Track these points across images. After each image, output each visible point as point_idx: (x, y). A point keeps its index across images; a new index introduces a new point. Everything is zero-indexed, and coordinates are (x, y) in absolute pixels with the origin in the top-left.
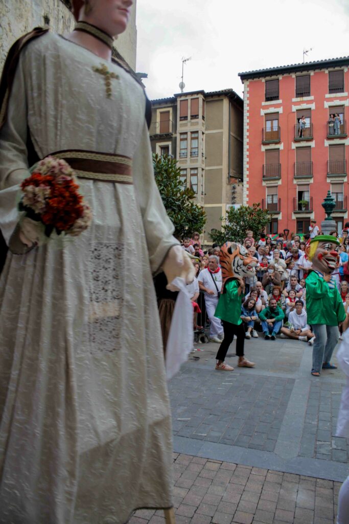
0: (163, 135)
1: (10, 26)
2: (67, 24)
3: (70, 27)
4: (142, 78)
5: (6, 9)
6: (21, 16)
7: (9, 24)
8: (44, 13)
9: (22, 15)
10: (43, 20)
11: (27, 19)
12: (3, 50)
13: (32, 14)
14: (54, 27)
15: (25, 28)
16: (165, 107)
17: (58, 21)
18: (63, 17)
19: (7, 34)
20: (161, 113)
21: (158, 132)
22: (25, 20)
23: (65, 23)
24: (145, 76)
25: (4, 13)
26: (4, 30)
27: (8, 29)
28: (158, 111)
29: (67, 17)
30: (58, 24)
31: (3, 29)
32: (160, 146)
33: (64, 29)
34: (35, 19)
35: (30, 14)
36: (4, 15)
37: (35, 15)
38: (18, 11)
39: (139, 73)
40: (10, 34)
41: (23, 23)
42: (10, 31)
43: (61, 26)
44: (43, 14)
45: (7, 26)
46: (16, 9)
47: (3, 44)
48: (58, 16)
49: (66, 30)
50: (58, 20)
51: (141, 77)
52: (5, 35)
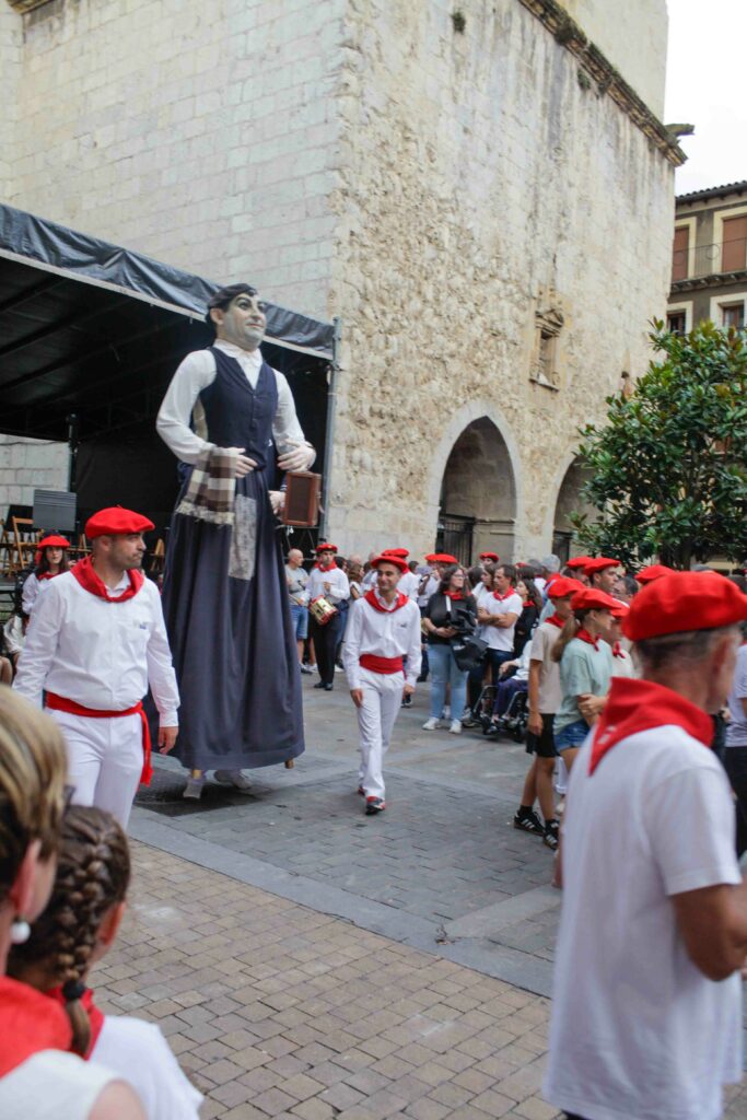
0: (729, 276)
1: (378, 49)
2: (503, 25)
3: (509, 31)
4: (679, 138)
5: (373, 11)
6: (403, 22)
7: (378, 43)
8: (454, 9)
9: (405, 19)
10: (450, 23)
11: (417, 28)
12: (363, 104)
13: (428, 14)
14: (475, 37)
15: (412, 48)
16: (735, 206)
17: (483, 22)
18: (494, 10)
19: (372, 68)
20: (726, 220)
21: (716, 268)
22: (411, 29)
23: (500, 24)
24: (687, 130)
25: (369, 21)
26: (368, 59)
27: (374, 56)
28: (718, 216)
29: (505, 8)
30: (484, 29)
31: (364, 57)
32: (720, 305)
33: (496, 39)
34: (432, 24)
35: (422, 16)
36: (367, 25)
37: (433, 15)
38: (397, 11)
39: (672, 126)
40: (379, 66)
41: (408, 38)
42: (380, 58)
43: (490, 31)
44: (450, 10)
45: (374, 47)
46: (392, 9)
47: (365, 92)
48: (483, 9)
49: (501, 41)
50: (483, 19)
51: (678, 134)
52: (369, 69)
